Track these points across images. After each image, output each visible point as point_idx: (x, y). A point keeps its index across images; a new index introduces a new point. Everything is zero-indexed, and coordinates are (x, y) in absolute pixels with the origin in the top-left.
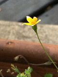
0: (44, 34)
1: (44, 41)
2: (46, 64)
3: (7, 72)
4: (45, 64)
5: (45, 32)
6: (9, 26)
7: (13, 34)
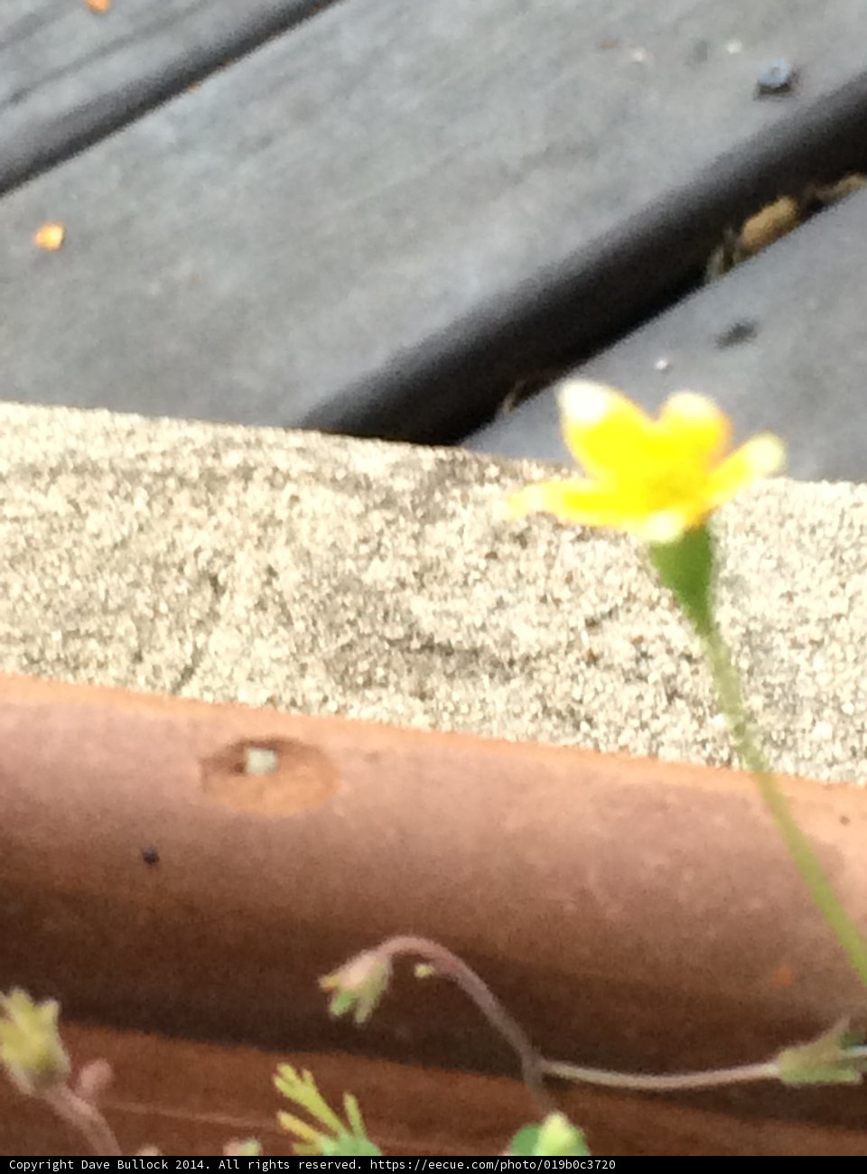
2: (786, 1066)
4: (768, 1070)
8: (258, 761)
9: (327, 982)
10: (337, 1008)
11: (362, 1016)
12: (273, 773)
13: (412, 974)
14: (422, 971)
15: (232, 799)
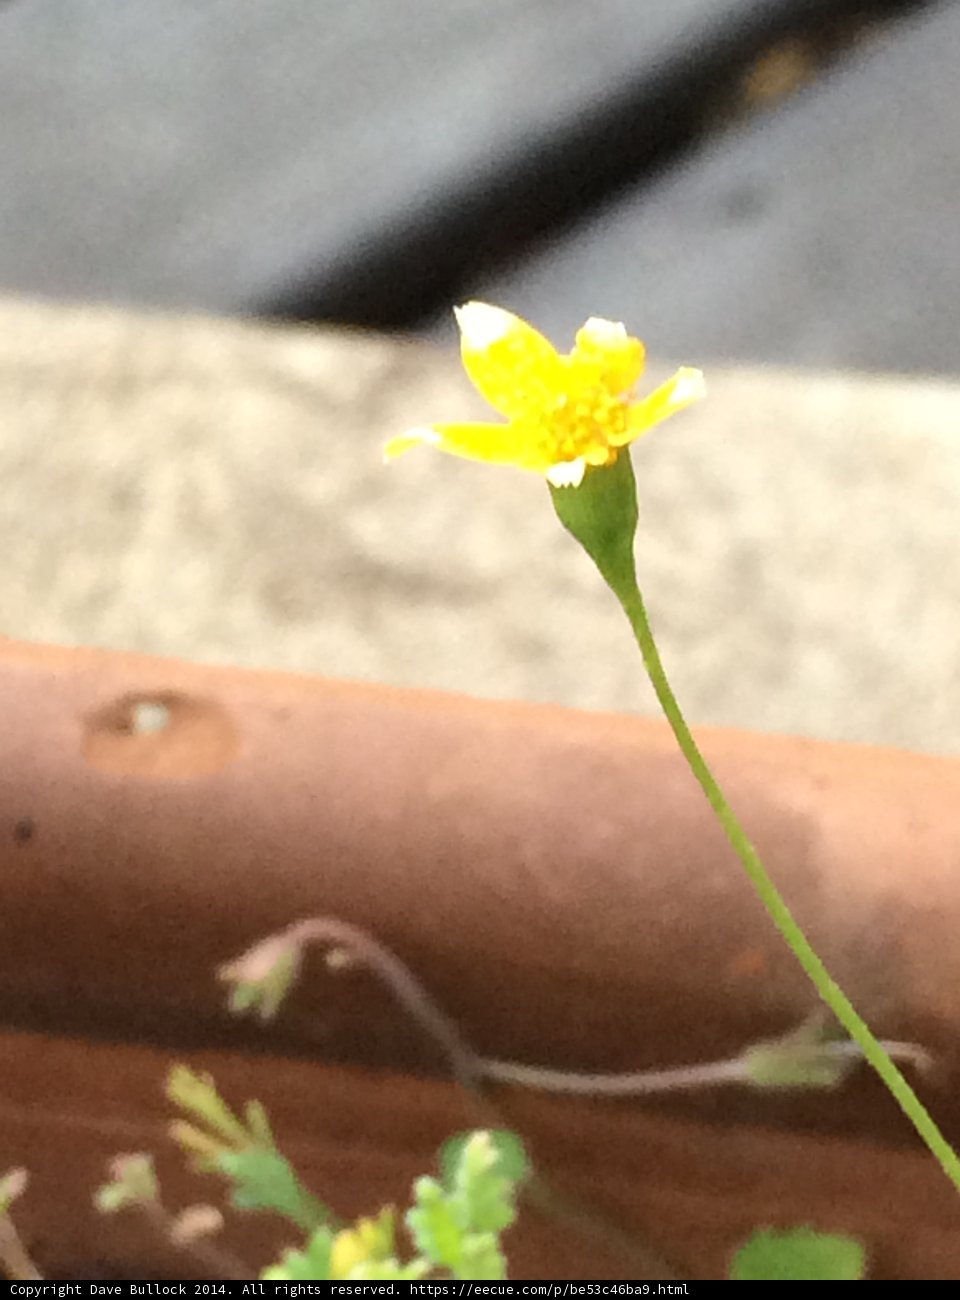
0: (711, 536)
1: (707, 656)
3: (110, 1199)
5: (720, 500)
6: (123, 386)
7: (195, 525)
8: (148, 719)
9: (229, 972)
10: (239, 1002)
11: (268, 1010)
12: (167, 734)
13: (324, 964)
14: (336, 959)
15: (114, 763)
